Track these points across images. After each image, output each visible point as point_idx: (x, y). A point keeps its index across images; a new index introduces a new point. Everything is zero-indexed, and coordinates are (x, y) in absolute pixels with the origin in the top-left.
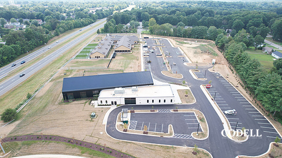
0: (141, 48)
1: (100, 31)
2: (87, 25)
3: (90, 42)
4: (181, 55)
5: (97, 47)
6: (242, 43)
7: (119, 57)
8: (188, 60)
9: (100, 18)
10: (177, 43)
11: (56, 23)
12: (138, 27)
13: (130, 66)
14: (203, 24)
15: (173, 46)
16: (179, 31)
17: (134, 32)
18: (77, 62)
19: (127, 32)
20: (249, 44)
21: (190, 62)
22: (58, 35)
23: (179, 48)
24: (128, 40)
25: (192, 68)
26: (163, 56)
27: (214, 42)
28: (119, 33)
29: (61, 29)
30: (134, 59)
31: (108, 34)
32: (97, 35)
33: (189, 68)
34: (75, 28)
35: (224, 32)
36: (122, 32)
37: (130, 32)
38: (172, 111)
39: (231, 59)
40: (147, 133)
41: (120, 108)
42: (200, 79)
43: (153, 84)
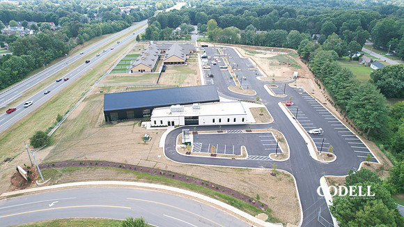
0: (199, 59)
1: (141, 38)
2: (120, 30)
3: (128, 51)
4: (253, 67)
5: (139, 58)
6: (332, 51)
7: (170, 70)
8: (263, 73)
9: (137, 21)
10: (247, 53)
11: (77, 27)
12: (192, 32)
13: (186, 81)
14: (281, 27)
15: (241, 57)
16: (249, 36)
17: (187, 39)
18: (115, 77)
19: (177, 39)
20: (341, 53)
21: (265, 76)
22: (81, 43)
23: (249, 59)
24: (181, 48)
25: (267, 83)
26: (230, 69)
27: (295, 51)
28: (166, 40)
29: (85, 34)
30: (190, 73)
31: (152, 42)
32: (136, 43)
33: (263, 83)
34: (103, 34)
35: (309, 38)
36: (170, 39)
37: (181, 39)
38: (244, 131)
39: (317, 71)
40: (215, 155)
41: (179, 129)
42: (278, 96)
43: (219, 101)
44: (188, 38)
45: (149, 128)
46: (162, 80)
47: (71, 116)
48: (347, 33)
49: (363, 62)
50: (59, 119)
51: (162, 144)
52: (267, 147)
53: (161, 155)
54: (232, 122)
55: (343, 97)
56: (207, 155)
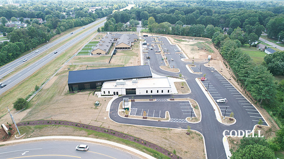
0: (141, 45)
1: (101, 30)
2: (87, 24)
3: (91, 39)
4: (179, 51)
5: (98, 44)
6: (237, 40)
7: (120, 53)
8: (186, 56)
9: (100, 17)
10: (175, 41)
11: (57, 22)
12: (138, 26)
13: (130, 61)
14: (201, 22)
15: (171, 44)
16: (177, 29)
17: (133, 31)
18: (80, 58)
19: (127, 30)
20: (243, 42)
21: (187, 58)
22: (59, 33)
23: (177, 45)
24: (128, 37)
25: (189, 64)
26: (162, 53)
27: (210, 40)
28: (119, 31)
29: (62, 27)
30: (133, 55)
31: (108, 33)
32: (98, 33)
33: (185, 64)
34: (75, 27)
35: (220, 31)
36: (122, 31)
37: (129, 30)
38: (168, 100)
39: (225, 55)
40: (146, 118)
41: (121, 98)
42: (196, 73)
43: (151, 77)
44: (135, 30)
45: (100, 96)
46: (113, 61)
47: (46, 87)
48: (248, 27)
49: (260, 48)
50: (37, 89)
51: (108, 109)
52: (185, 112)
53: (107, 117)
54: (160, 93)
55: (243, 75)
56: (140, 118)
